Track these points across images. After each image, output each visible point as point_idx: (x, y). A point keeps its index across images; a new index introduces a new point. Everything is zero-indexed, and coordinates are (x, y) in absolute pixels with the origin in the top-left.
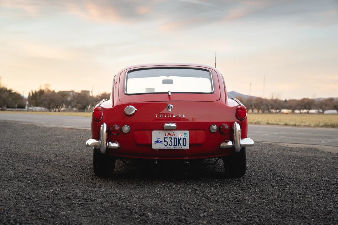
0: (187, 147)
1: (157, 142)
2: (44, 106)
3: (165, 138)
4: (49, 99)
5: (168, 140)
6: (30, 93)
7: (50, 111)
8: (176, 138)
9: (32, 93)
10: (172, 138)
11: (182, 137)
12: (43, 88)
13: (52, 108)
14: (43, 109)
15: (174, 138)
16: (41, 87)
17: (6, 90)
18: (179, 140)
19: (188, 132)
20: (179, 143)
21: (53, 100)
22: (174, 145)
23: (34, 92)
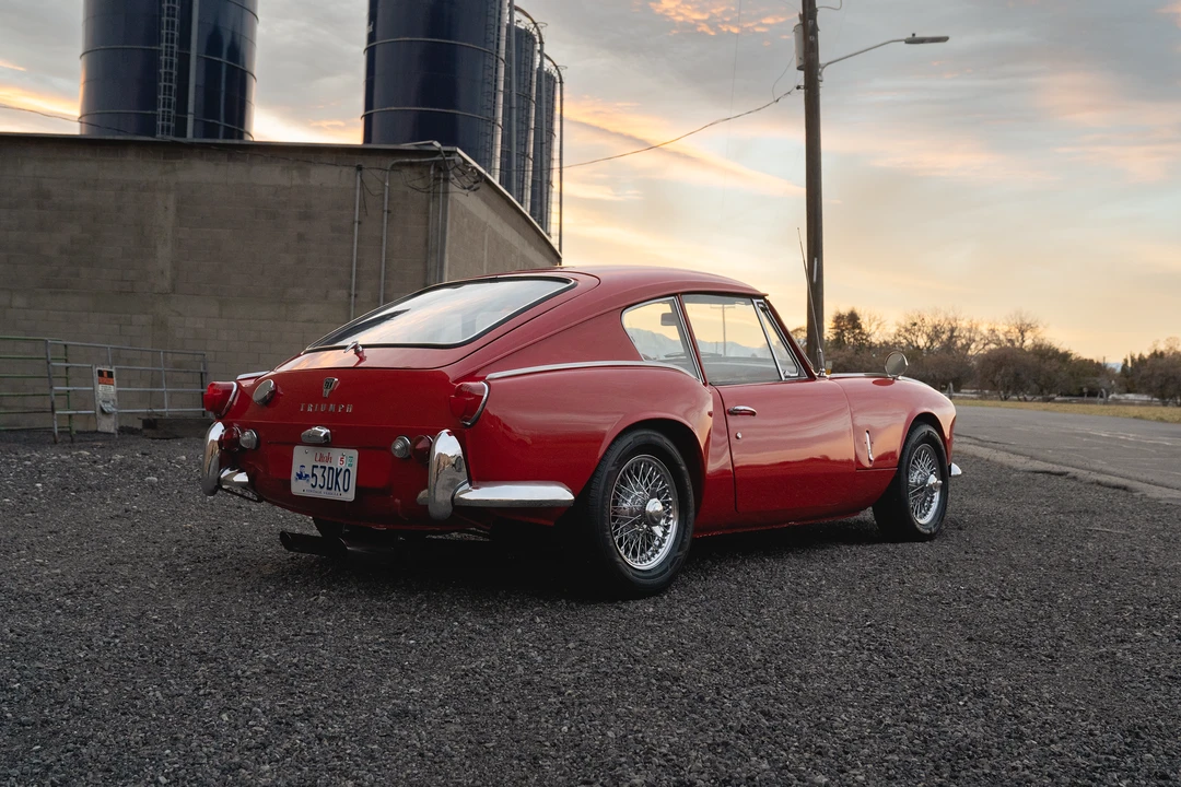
0: (350, 496)
1: (300, 476)
2: (1149, 392)
3: (314, 467)
4: (1162, 375)
5: (318, 472)
6: (1126, 361)
7: (1165, 404)
8: (332, 468)
9: (1133, 360)
10: (325, 468)
11: (344, 467)
12: (1162, 347)
13: (1171, 398)
14: (1145, 398)
15: (330, 468)
16: (1155, 345)
17: (1056, 352)
18: (338, 475)
19: (355, 453)
20: (337, 483)
21: (1174, 378)
22: (328, 488)
23: (1137, 357)
